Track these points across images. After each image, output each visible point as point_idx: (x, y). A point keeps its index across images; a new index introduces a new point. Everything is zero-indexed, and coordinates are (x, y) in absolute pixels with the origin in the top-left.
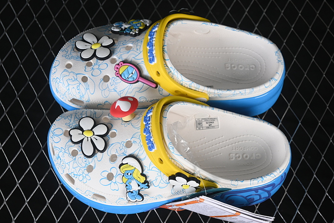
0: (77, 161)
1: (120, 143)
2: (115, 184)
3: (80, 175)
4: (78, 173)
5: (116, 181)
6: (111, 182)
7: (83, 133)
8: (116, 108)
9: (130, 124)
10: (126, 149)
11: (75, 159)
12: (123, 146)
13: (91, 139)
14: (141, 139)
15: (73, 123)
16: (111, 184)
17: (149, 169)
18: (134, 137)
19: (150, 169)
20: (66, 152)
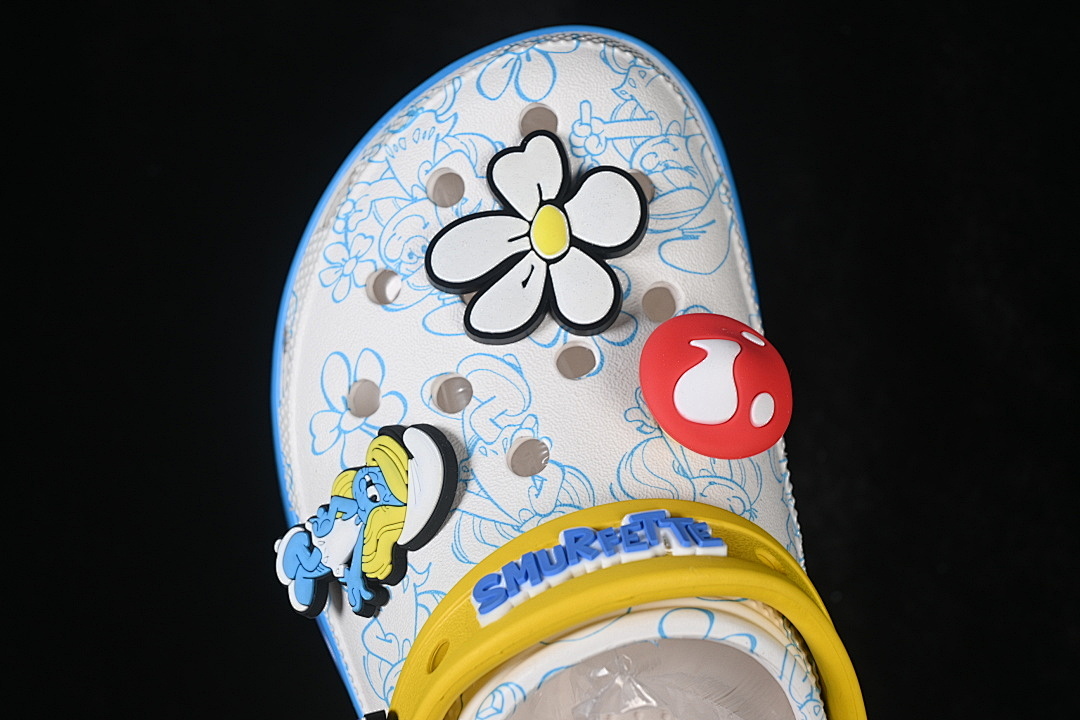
0: (404, 213)
1: (531, 411)
2: (336, 432)
3: (346, 244)
4: (355, 233)
5: (347, 435)
6: (341, 407)
7: (549, 202)
8: (693, 343)
9: (642, 437)
10: (497, 446)
11: (414, 200)
12: (513, 429)
13: (523, 254)
14: (552, 517)
15: (597, 136)
16: (333, 409)
17: (419, 590)
18: (567, 476)
19: (421, 599)
20: (440, 144)
